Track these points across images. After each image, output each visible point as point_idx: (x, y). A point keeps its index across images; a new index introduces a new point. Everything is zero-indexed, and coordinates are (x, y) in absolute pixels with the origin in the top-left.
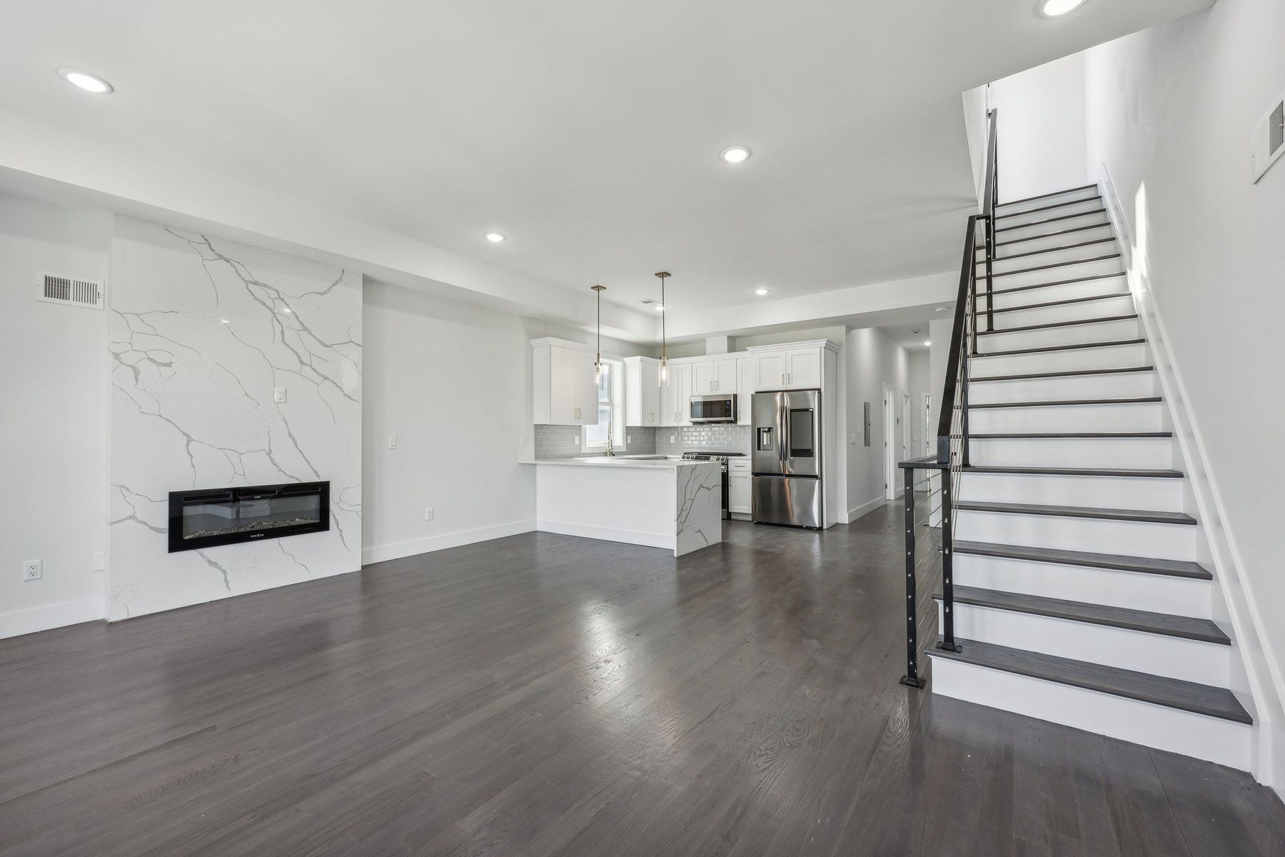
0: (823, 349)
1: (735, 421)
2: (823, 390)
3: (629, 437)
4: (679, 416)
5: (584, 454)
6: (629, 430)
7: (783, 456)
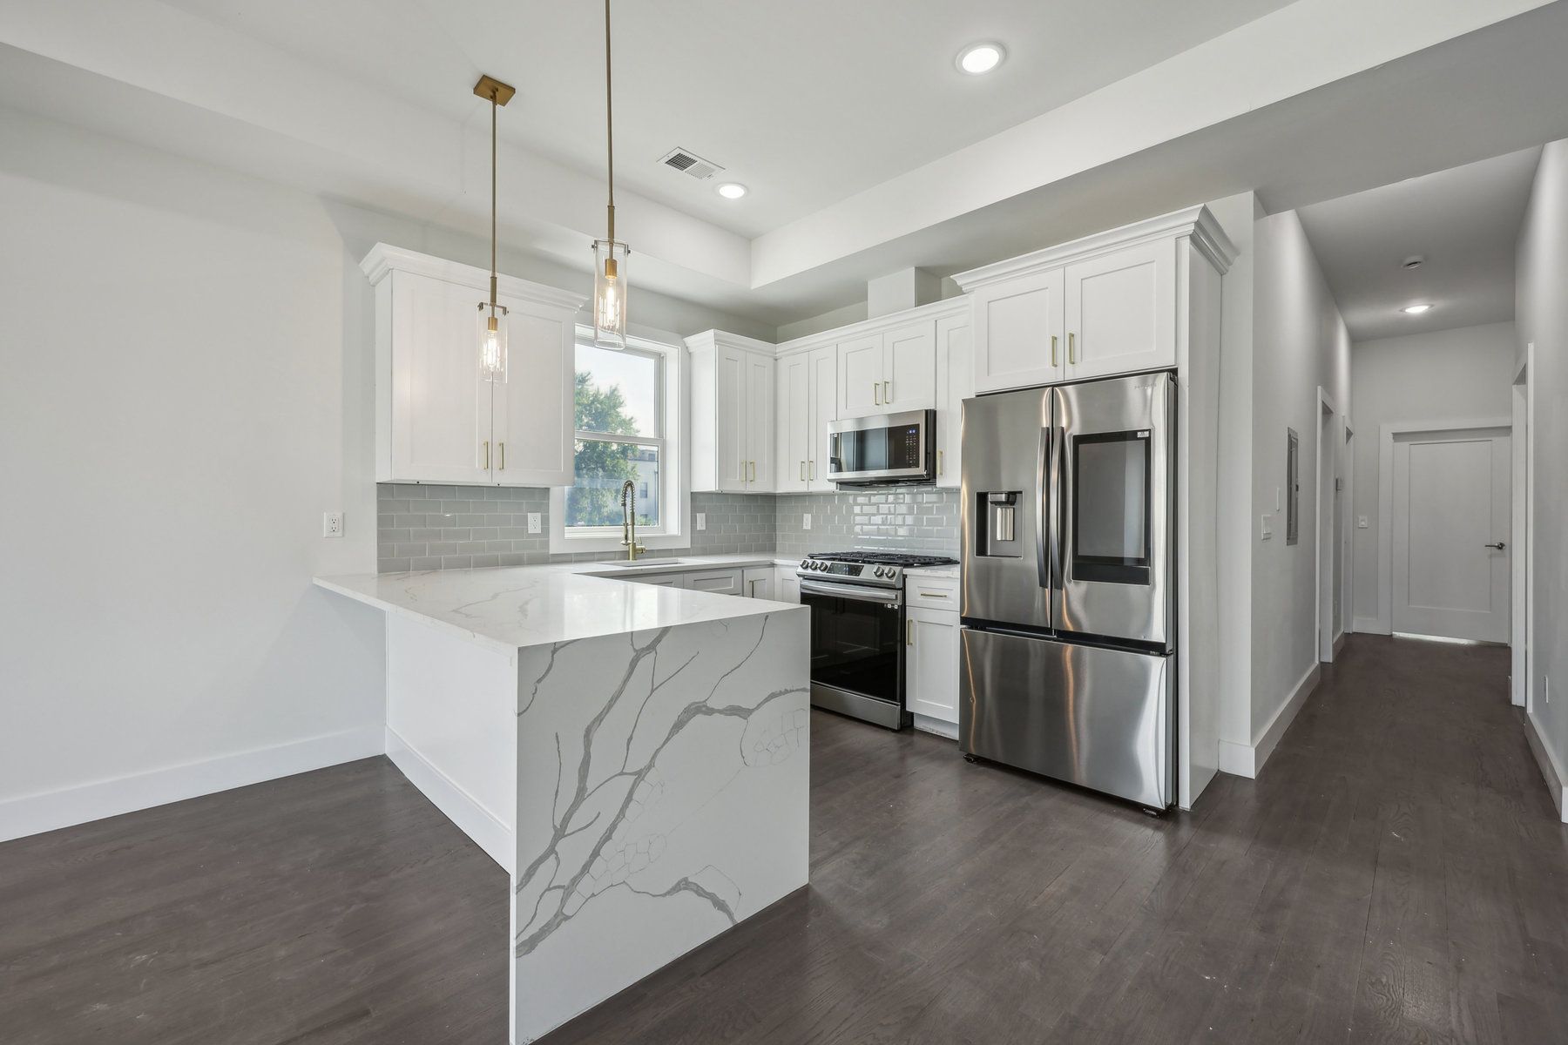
0: (1186, 244)
1: (930, 478)
2: (1184, 374)
3: (701, 517)
4: (809, 465)
5: (554, 555)
6: (697, 501)
7: (1050, 576)
